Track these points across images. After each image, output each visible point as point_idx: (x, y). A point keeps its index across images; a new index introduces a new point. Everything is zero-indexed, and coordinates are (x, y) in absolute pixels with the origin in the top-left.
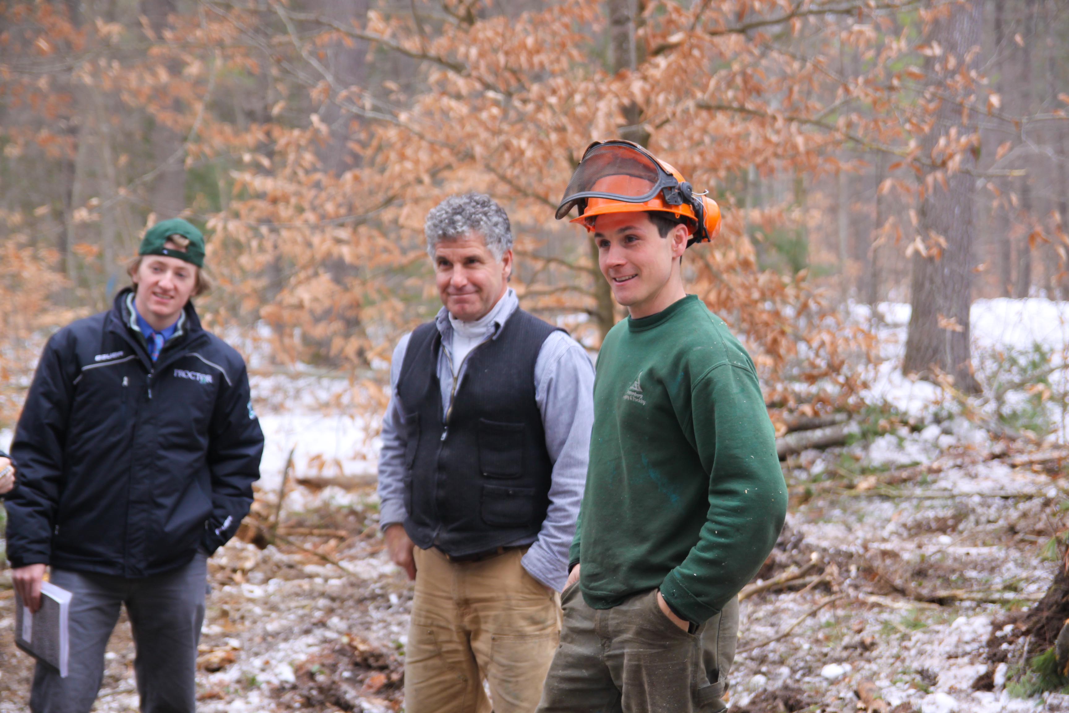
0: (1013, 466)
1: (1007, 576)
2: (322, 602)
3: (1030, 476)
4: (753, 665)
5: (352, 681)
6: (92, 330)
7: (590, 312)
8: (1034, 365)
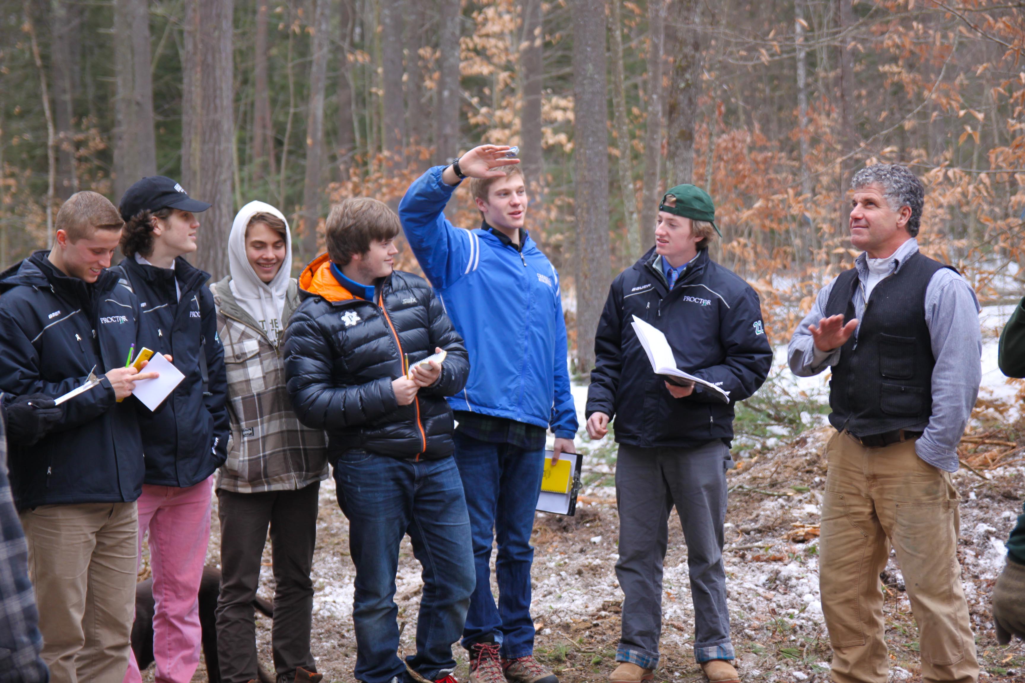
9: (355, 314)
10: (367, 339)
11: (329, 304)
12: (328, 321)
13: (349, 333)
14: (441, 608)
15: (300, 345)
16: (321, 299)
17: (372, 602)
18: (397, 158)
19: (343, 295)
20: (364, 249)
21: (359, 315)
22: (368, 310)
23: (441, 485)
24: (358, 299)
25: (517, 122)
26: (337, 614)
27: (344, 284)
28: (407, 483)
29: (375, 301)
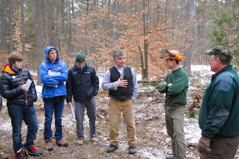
0: (193, 86)
1: (190, 101)
2: (99, 103)
3: (195, 88)
4: (153, 113)
5: (100, 114)
6: (73, 69)
7: (140, 66)
8: (198, 73)
9: (15, 76)
10: (17, 82)
11: (10, 74)
12: (9, 77)
13: (14, 80)
14: (32, 134)
15: (3, 82)
16: (8, 73)
17: (16, 134)
18: (3, 51)
19: (12, 72)
20: (14, 63)
21: (16, 76)
22: (18, 76)
23: (31, 110)
24: (16, 73)
25: (21, 48)
26: (5, 130)
27: (13, 70)
28: (24, 110)
29: (19, 74)
